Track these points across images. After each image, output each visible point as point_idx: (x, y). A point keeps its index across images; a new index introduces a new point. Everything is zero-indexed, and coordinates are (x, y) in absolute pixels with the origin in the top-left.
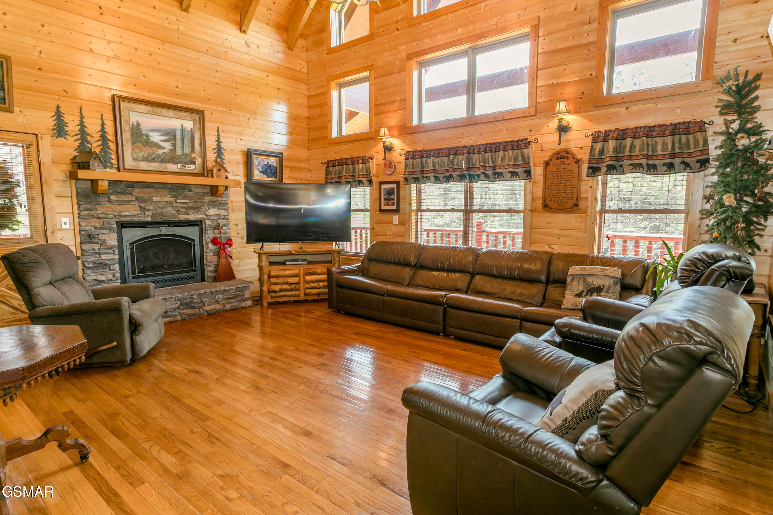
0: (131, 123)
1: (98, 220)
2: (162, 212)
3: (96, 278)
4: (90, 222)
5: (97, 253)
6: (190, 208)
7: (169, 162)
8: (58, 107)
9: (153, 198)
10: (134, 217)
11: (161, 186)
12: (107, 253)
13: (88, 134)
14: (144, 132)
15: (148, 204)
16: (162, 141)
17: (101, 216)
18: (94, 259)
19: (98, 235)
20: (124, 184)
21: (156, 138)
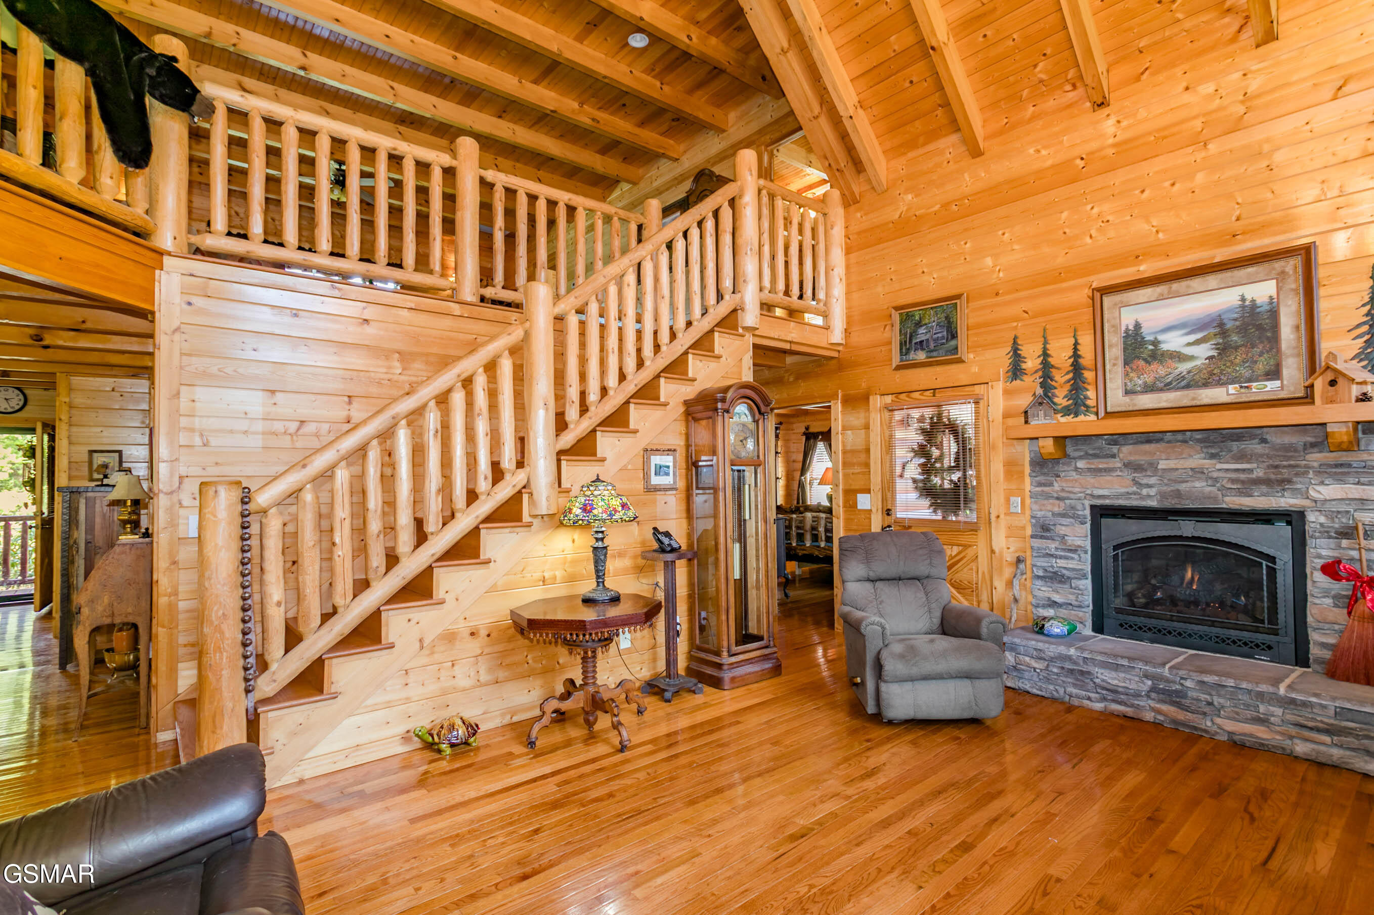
0: (1123, 328)
1: (1057, 502)
2: (1178, 490)
3: (1047, 595)
4: (1044, 505)
5: (1052, 556)
6: (1257, 482)
7: (1206, 385)
8: (1015, 339)
9: (1161, 462)
10: (1118, 499)
11: (1180, 437)
12: (1066, 558)
13: (1053, 367)
14: (1149, 338)
15: (1149, 473)
16: (1189, 344)
17: (1063, 494)
18: (1046, 564)
19: (1055, 525)
20: (1106, 440)
21: (1173, 342)
